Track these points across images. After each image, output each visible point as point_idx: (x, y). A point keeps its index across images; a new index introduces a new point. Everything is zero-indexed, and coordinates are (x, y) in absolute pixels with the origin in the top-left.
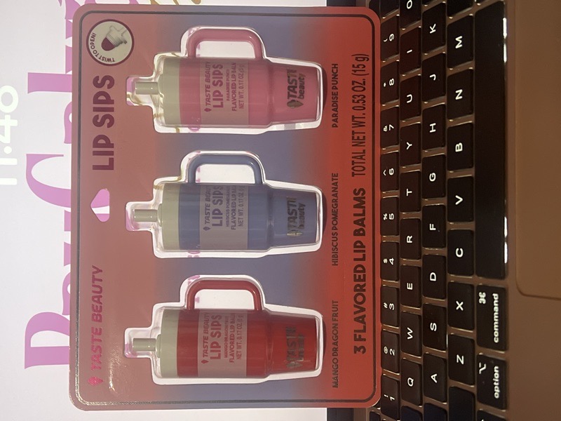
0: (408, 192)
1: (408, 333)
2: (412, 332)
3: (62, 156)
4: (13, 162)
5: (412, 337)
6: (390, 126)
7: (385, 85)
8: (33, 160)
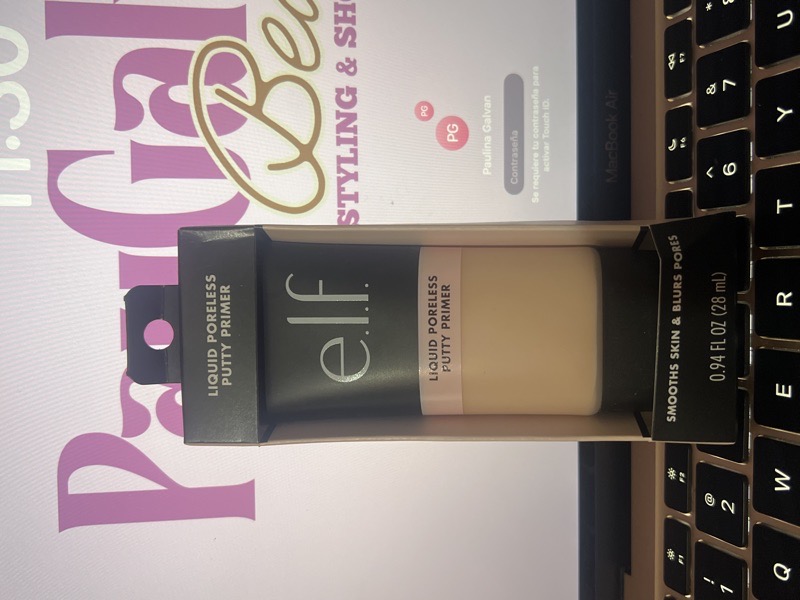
0: (779, 206)
1: (777, 480)
2: (788, 478)
3: (112, 152)
4: (24, 164)
5: (787, 488)
6: (725, 81)
7: (709, 7)
8: (59, 160)
